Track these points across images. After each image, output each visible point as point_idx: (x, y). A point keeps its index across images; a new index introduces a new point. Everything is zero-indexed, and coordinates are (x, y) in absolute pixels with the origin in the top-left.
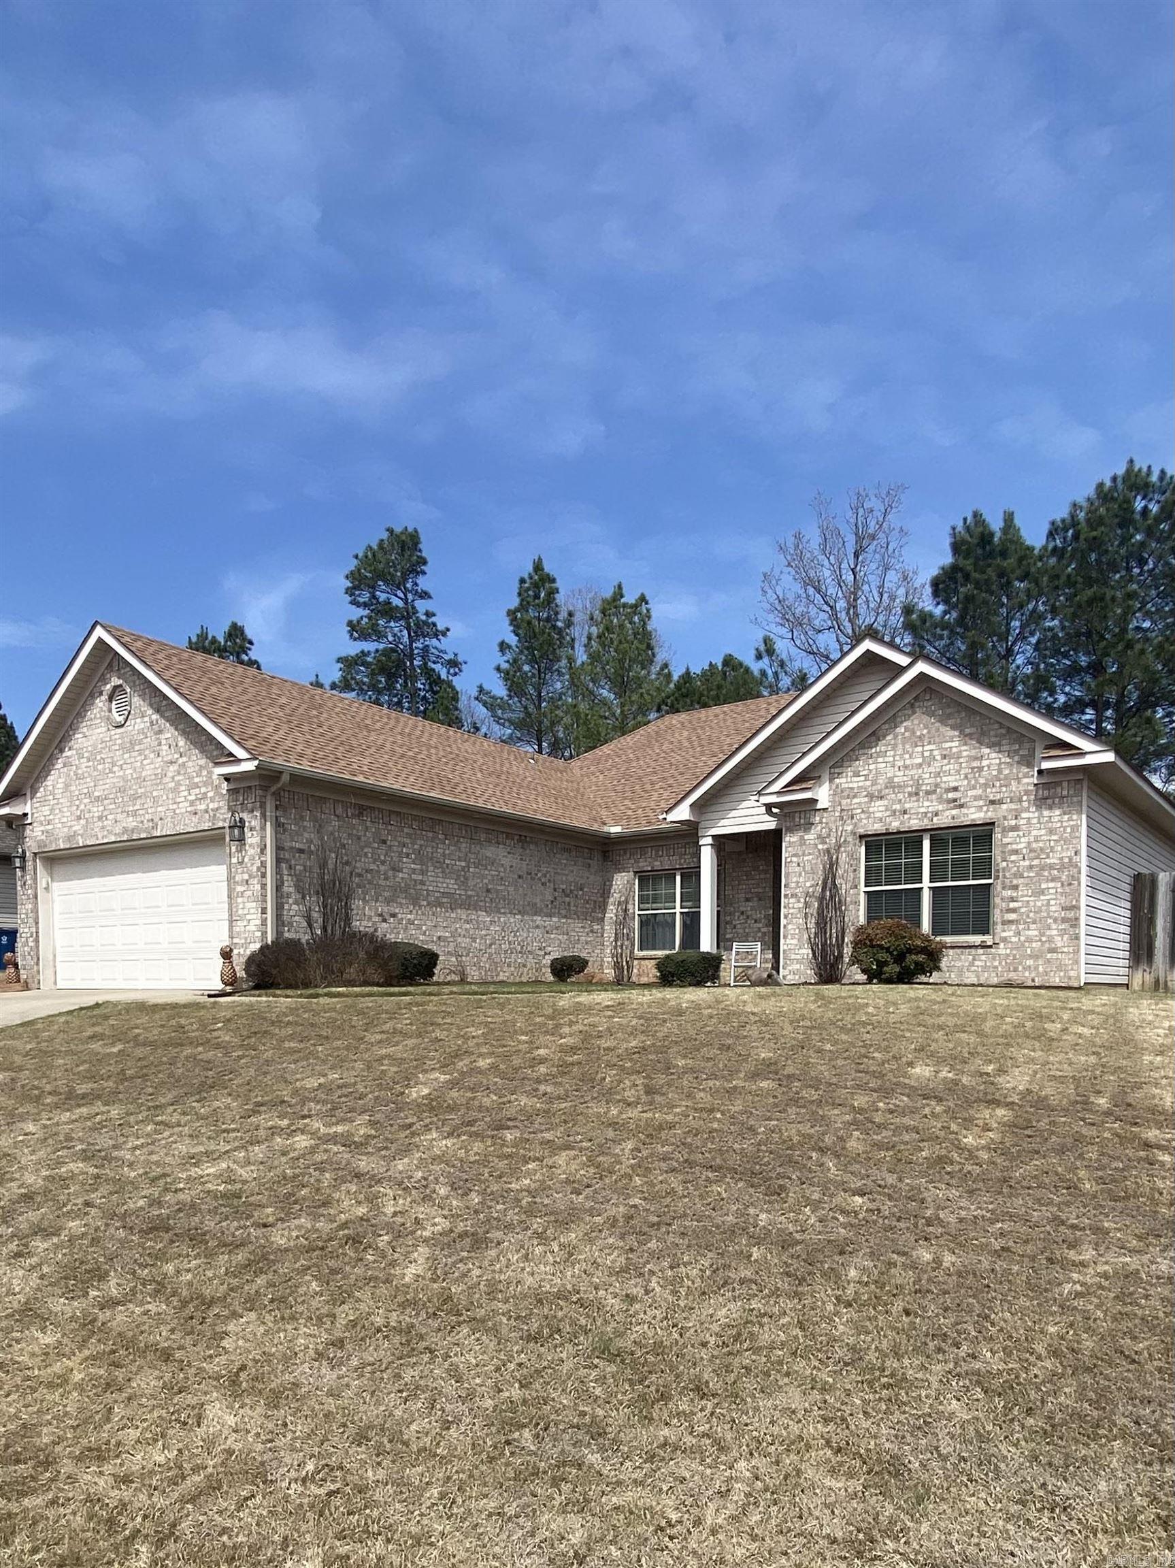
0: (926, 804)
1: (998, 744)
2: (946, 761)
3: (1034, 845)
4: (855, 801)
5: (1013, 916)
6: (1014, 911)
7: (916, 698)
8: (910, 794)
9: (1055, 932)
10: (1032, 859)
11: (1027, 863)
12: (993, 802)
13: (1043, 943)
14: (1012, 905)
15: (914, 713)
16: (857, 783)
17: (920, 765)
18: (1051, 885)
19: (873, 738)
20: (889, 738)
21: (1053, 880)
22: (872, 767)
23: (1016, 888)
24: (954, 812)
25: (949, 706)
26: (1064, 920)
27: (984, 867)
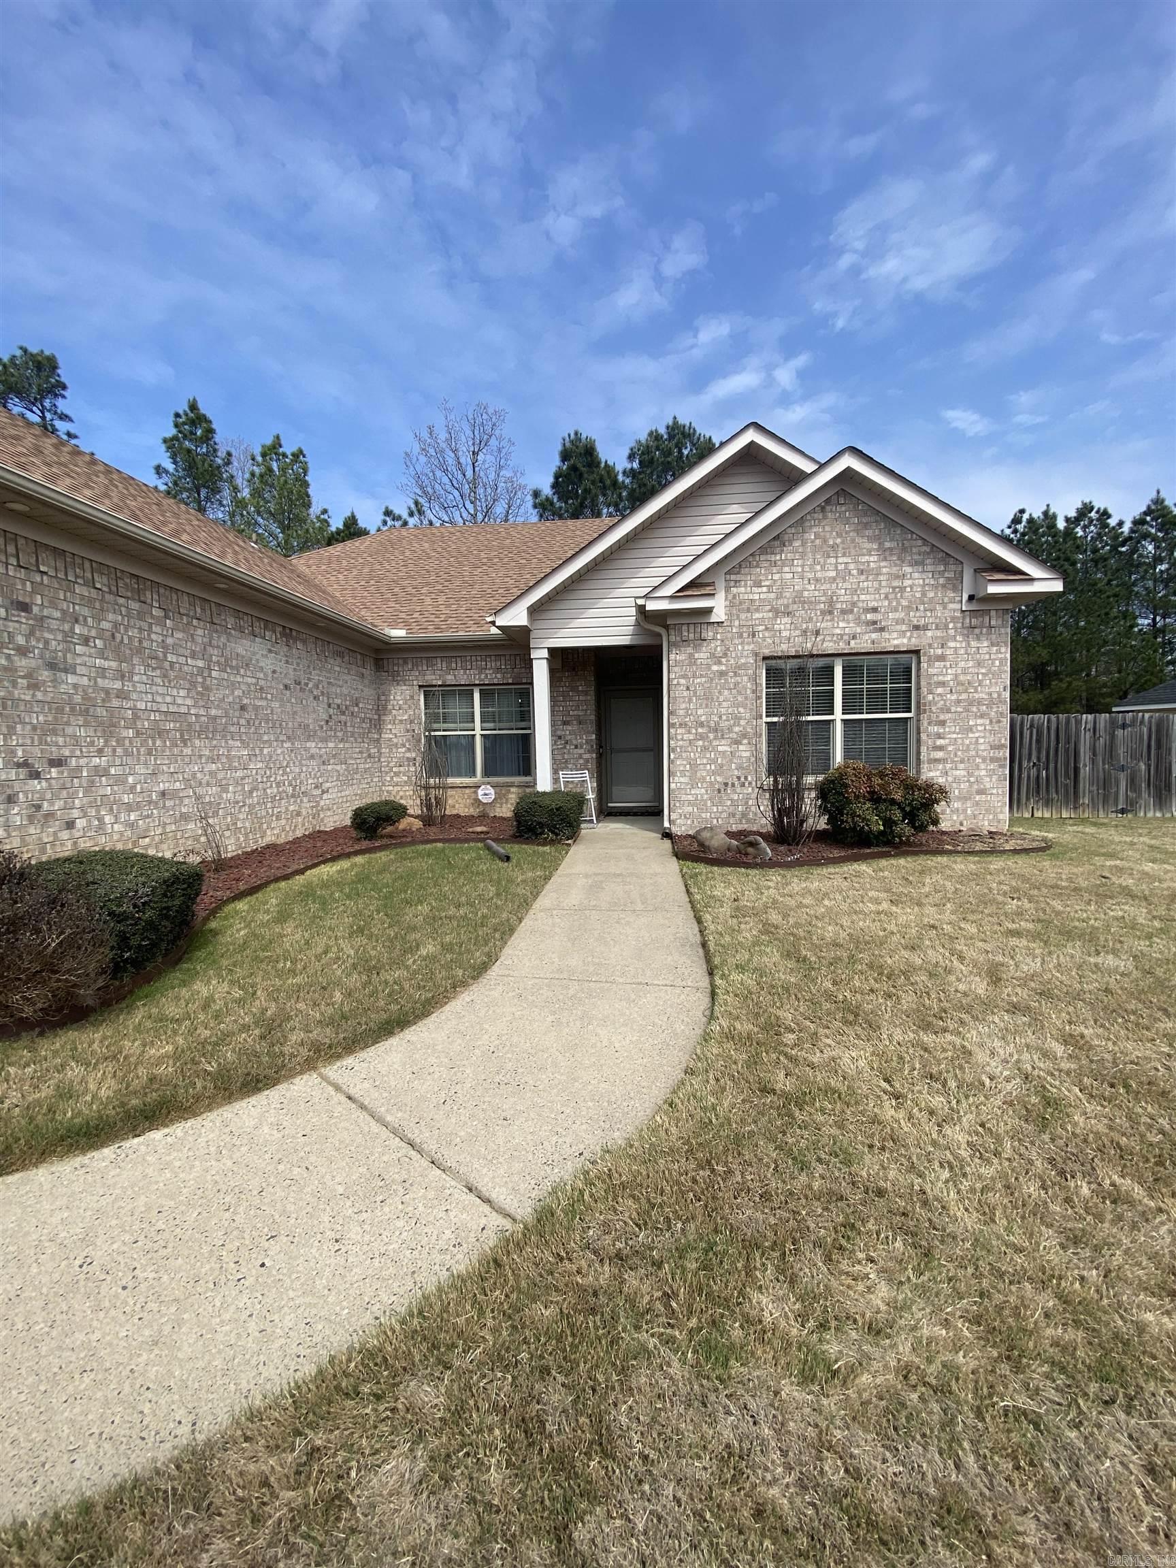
0: (842, 624)
1: (922, 563)
2: (863, 577)
3: (962, 678)
4: (757, 615)
5: (940, 755)
6: (941, 748)
7: (828, 501)
8: (823, 613)
9: (983, 773)
10: (960, 693)
11: (954, 697)
12: (917, 628)
13: (971, 784)
14: (939, 742)
15: (825, 518)
16: (758, 594)
17: (834, 579)
18: (979, 721)
19: (777, 543)
20: (797, 544)
21: (982, 716)
22: (776, 577)
23: (942, 723)
24: (874, 636)
25: (865, 515)
26: (993, 760)
27: (903, 700)
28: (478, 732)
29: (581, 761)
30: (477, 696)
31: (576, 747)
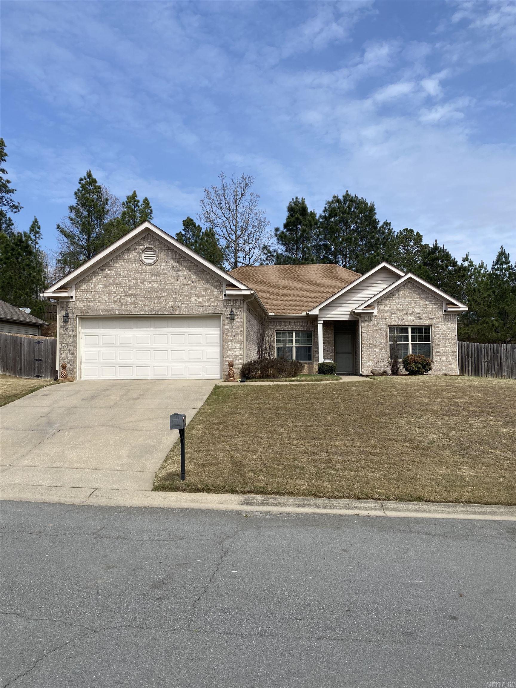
0: (410, 317)
1: (432, 301)
2: (416, 305)
3: (443, 332)
4: (386, 314)
5: (438, 354)
6: (439, 352)
7: (405, 284)
8: (405, 314)
9: (451, 359)
10: (443, 337)
11: (442, 338)
12: (431, 319)
13: (447, 362)
14: (438, 350)
15: (405, 288)
16: (386, 308)
17: (408, 305)
18: (449, 345)
19: (391, 295)
20: (397, 295)
21: (449, 343)
22: (391, 304)
23: (439, 345)
24: (419, 320)
25: (416, 288)
26: (453, 355)
27: (428, 338)
28: (294, 346)
29: (329, 356)
30: (294, 334)
31: (327, 351)
